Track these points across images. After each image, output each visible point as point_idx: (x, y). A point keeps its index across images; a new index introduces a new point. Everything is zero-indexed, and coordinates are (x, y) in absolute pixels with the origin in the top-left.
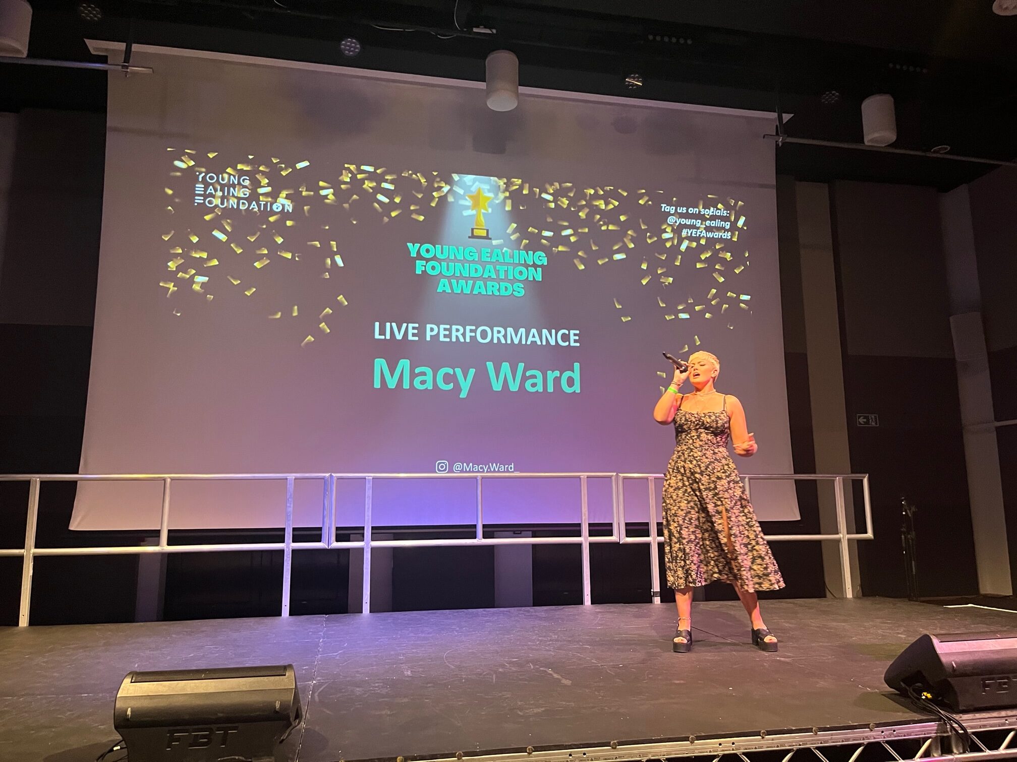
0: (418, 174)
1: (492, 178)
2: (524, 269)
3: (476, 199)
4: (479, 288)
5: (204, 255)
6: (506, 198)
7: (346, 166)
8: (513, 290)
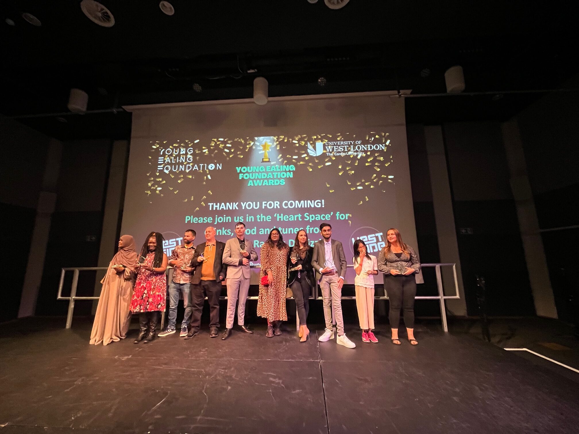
0: (241, 139)
1: (271, 137)
2: (285, 173)
3: (265, 147)
4: (266, 183)
5: (161, 180)
6: (277, 144)
7: (213, 139)
8: (280, 182)
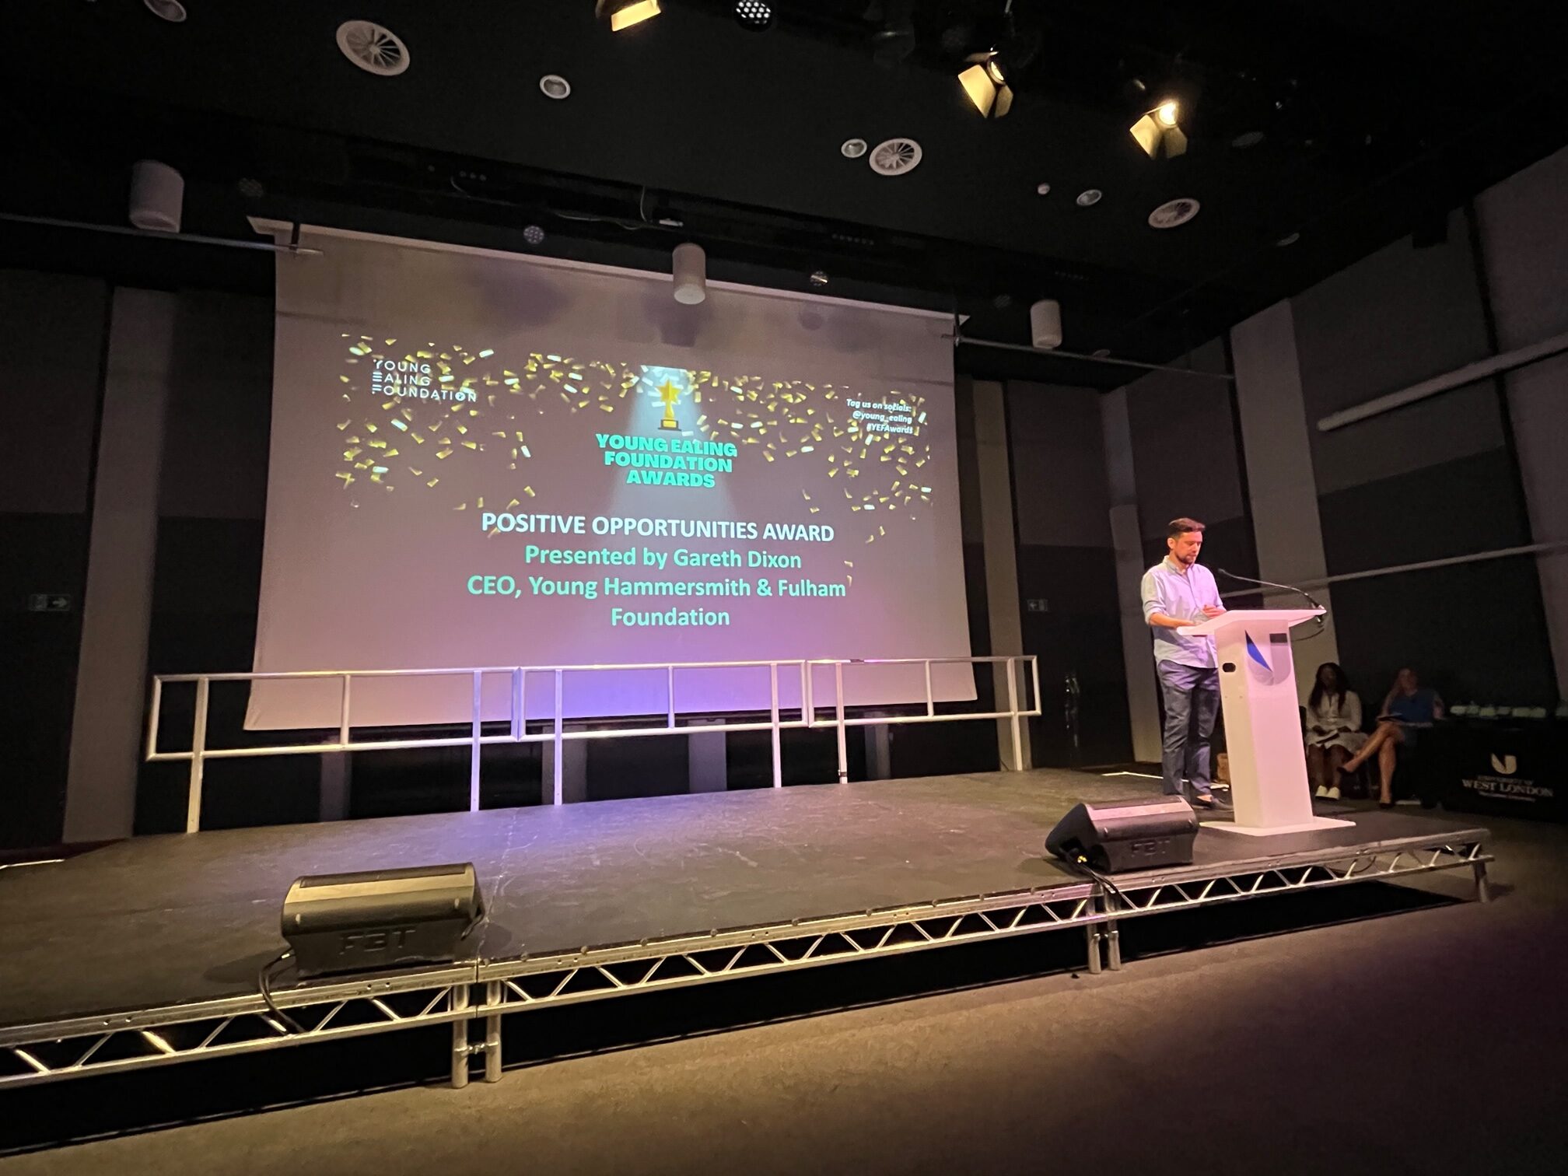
0: (607, 365)
1: (682, 371)
2: (714, 461)
3: (666, 391)
4: (670, 479)
5: (384, 445)
6: (697, 390)
7: (532, 355)
8: (704, 481)
